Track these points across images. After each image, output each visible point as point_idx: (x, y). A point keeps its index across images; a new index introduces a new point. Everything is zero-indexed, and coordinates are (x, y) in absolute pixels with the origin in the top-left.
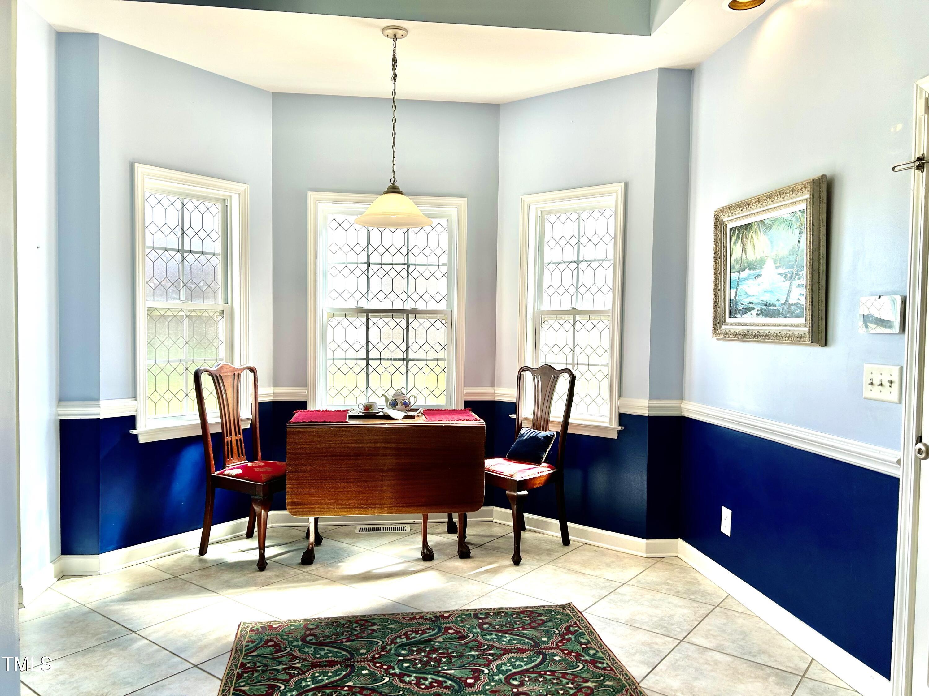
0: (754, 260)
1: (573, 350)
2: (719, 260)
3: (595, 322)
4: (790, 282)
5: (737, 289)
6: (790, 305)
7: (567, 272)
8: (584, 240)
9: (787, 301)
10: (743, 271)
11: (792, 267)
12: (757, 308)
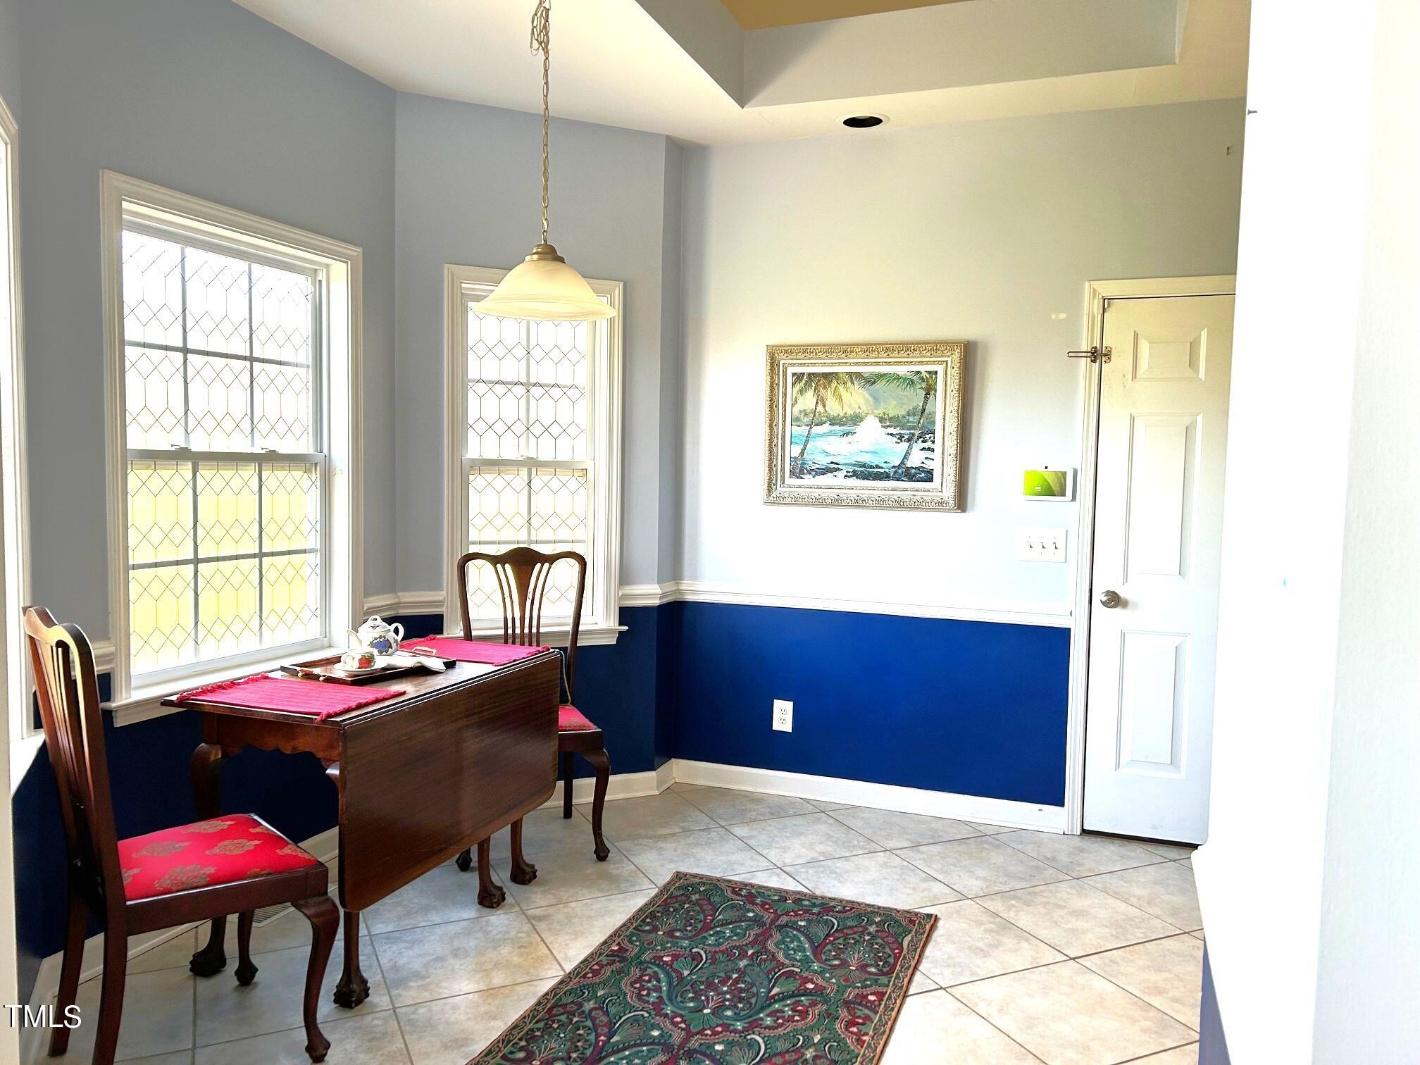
0: (842, 415)
1: (529, 522)
2: (776, 409)
3: (564, 479)
4: (908, 444)
5: (805, 446)
6: (908, 469)
7: (510, 401)
8: (536, 353)
9: (902, 463)
10: (817, 425)
11: (913, 428)
12: (845, 469)
